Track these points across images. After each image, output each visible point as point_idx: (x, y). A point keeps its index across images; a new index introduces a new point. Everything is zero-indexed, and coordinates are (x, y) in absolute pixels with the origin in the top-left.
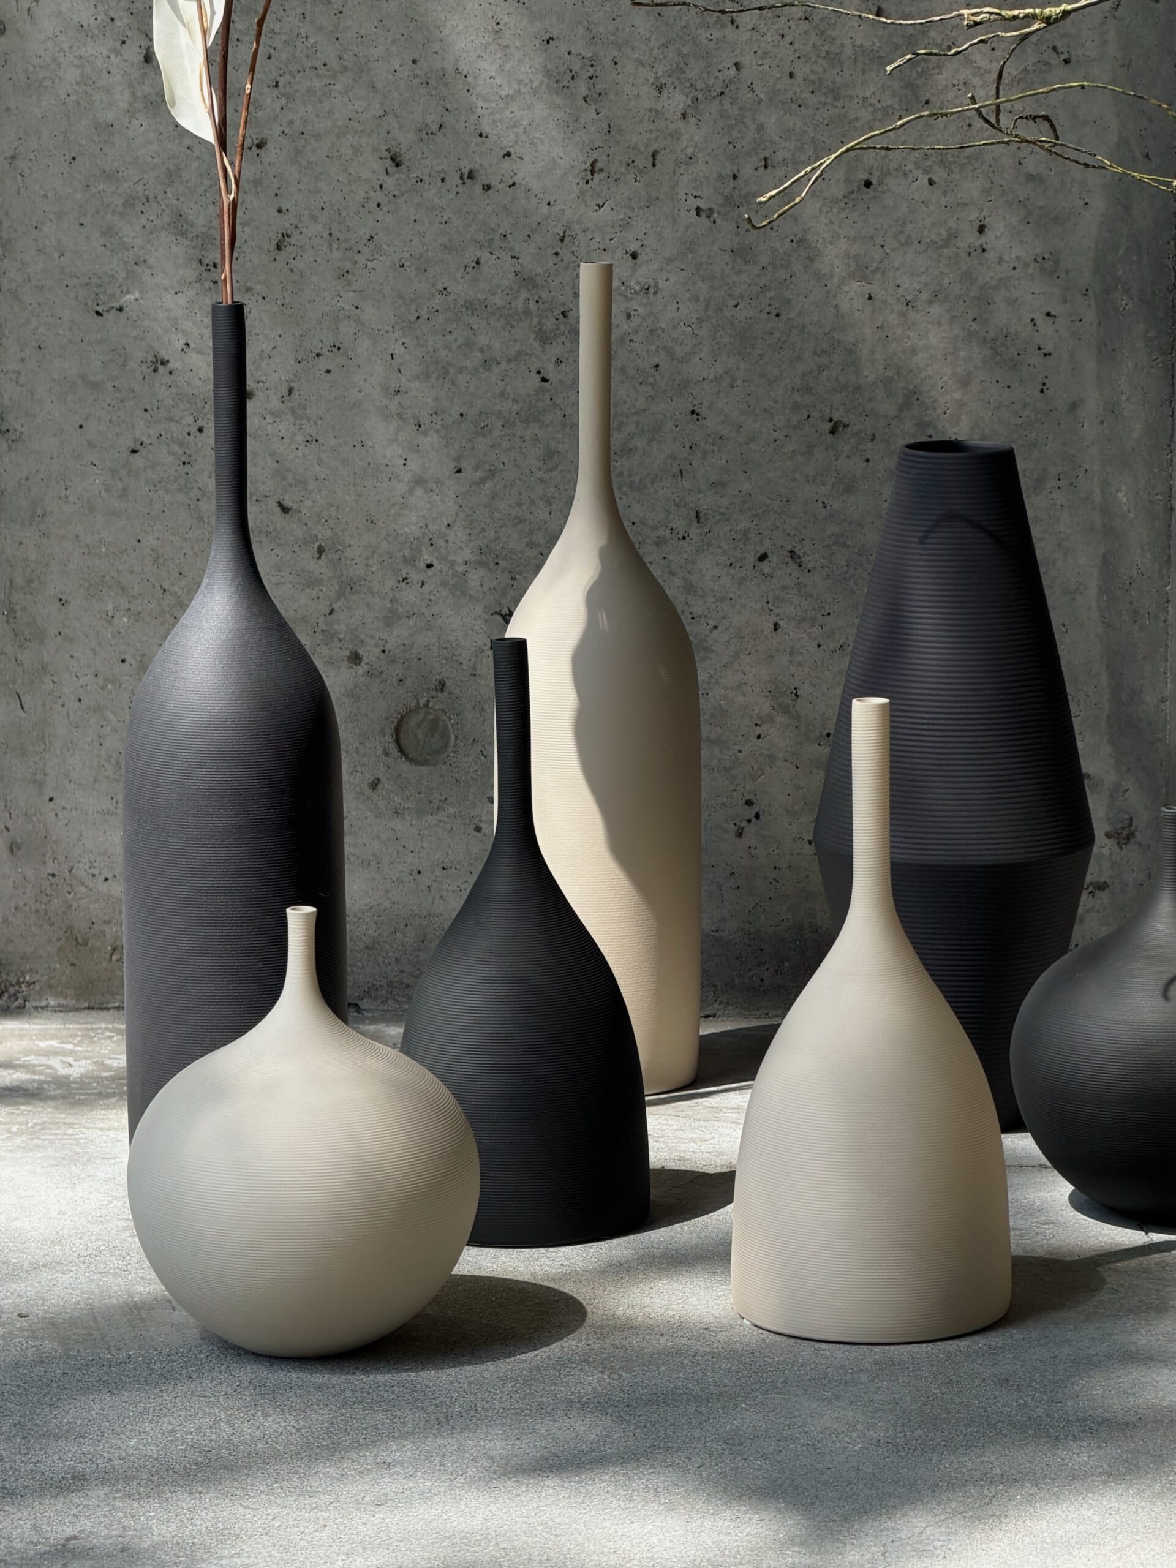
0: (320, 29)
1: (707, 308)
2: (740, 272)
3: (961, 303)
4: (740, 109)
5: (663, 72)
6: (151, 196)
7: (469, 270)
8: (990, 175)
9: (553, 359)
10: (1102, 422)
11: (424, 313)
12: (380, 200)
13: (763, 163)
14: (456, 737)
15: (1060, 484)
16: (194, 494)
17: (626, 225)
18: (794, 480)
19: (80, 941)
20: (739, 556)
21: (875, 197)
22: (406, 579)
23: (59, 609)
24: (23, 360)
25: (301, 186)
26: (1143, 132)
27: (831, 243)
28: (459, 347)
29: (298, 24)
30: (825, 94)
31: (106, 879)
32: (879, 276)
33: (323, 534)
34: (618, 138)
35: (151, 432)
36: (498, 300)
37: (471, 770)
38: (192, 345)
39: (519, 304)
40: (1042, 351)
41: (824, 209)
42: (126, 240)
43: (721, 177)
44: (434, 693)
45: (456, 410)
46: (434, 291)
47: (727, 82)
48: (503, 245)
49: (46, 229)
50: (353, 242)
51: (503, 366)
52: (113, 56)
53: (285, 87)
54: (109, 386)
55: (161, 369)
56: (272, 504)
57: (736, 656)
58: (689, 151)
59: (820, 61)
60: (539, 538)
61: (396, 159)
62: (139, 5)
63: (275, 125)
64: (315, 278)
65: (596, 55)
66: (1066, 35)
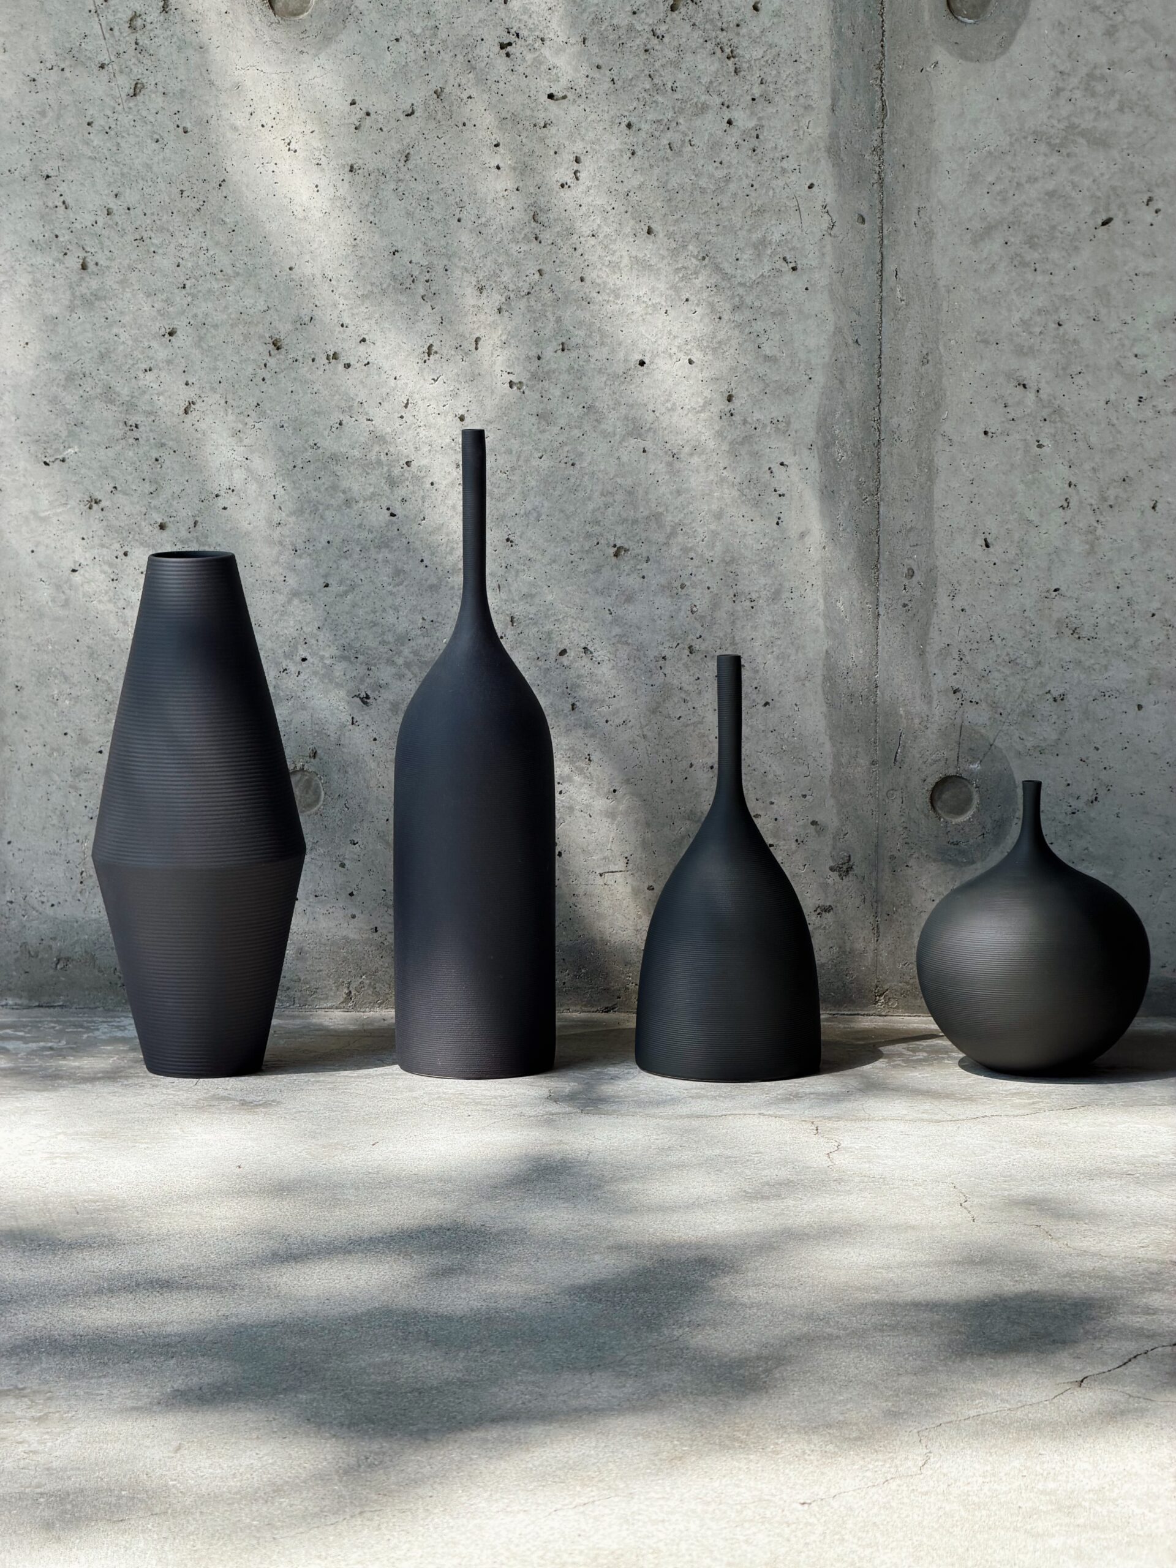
0: (217, 243)
1: (518, 460)
2: (544, 431)
3: (714, 454)
4: (542, 305)
5: (484, 277)
6: (87, 373)
7: (333, 429)
8: (737, 356)
9: (400, 499)
10: (824, 547)
12: (264, 376)
13: (561, 347)
14: (325, 793)
15: (792, 595)
16: (121, 603)
17: (455, 395)
18: (587, 592)
19: (32, 953)
20: (544, 651)
21: (647, 374)
22: (286, 670)
23: (16, 694)
25: (202, 365)
26: (853, 324)
27: (614, 409)
28: (326, 489)
29: (201, 239)
30: (608, 294)
31: (53, 905)
32: (651, 434)
34: (449, 327)
35: (87, 555)
36: (356, 453)
37: (337, 819)
38: (119, 489)
39: (373, 456)
40: (778, 492)
41: (609, 383)
42: (68, 407)
43: (528, 358)
44: (308, 759)
45: (325, 538)
46: (306, 446)
47: (532, 284)
48: (360, 411)
50: (243, 408)
51: (361, 504)
52: (57, 265)
53: (190, 288)
54: (54, 520)
55: (95, 506)
58: (504, 338)
59: (604, 268)
60: (390, 637)
61: (276, 344)
62: (77, 225)
63: (183, 318)
64: (214, 436)
65: (431, 263)
66: (793, 249)
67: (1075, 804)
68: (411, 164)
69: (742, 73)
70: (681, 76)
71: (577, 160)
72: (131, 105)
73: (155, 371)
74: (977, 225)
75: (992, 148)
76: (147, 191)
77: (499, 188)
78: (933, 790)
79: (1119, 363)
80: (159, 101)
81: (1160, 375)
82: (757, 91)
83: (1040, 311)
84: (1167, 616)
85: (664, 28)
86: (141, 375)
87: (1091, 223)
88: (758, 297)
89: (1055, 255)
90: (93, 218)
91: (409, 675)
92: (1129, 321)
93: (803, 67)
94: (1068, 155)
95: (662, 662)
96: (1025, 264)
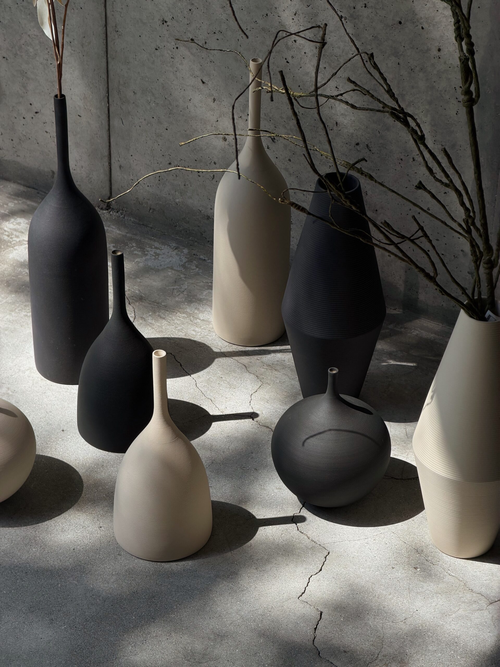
7: (264, 17)
9: (291, 56)
11: (249, 28)
13: (364, 5)
15: (461, 148)
16: (175, 69)
19: (140, 203)
21: (402, 28)
23: (134, 95)
27: (386, 41)
31: (148, 186)
32: (402, 57)
33: (215, 94)
35: (162, 44)
41: (385, 28)
46: (252, 21)
54: (149, 26)
55: (165, 23)
56: (199, 79)
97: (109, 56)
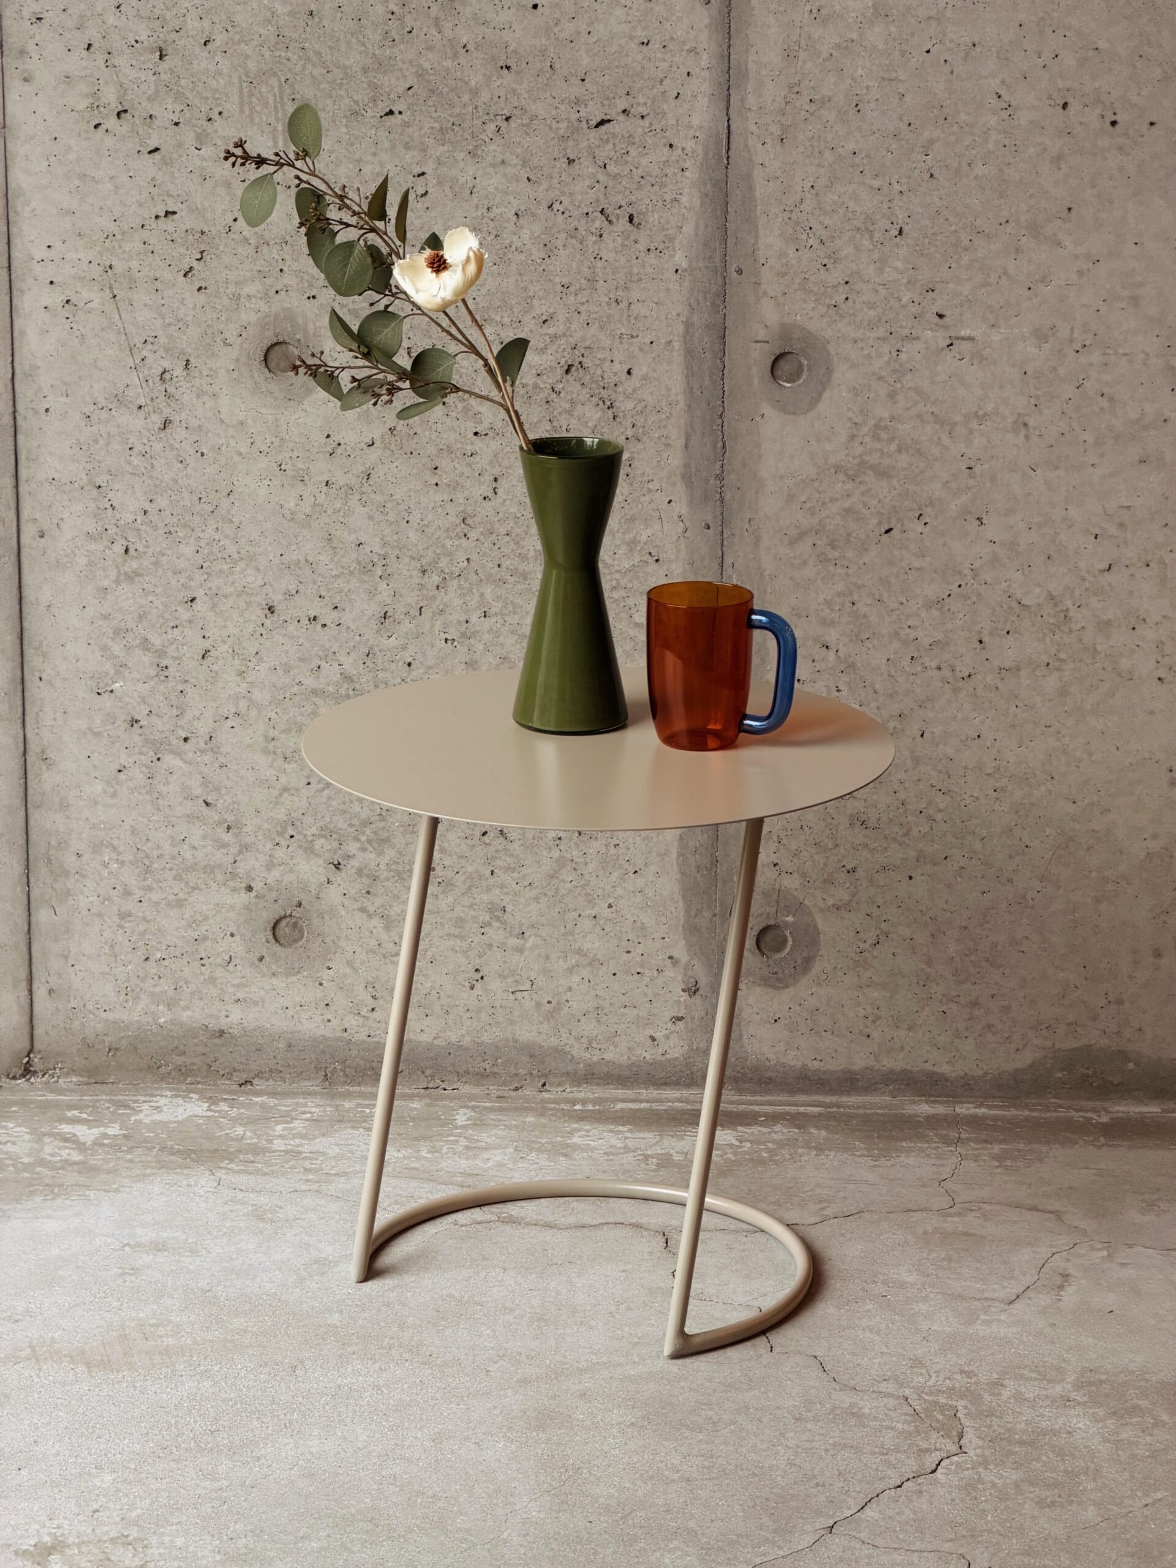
0: (227, 537)
4: (470, 584)
5: (426, 563)
6: (129, 629)
7: (314, 671)
11: (288, 695)
12: (262, 632)
13: (483, 614)
14: (308, 933)
16: (155, 795)
17: (404, 647)
19: (90, 1045)
20: (471, 833)
22: (278, 844)
23: (77, 859)
24: (55, 719)
25: (216, 624)
28: (308, 714)
29: (214, 533)
30: (519, 577)
31: (105, 1011)
33: (230, 818)
34: (400, 599)
35: (130, 760)
36: (331, 689)
37: (317, 951)
38: (153, 712)
39: (343, 691)
41: (519, 641)
42: (115, 653)
43: (459, 622)
44: (295, 908)
46: (293, 683)
47: (462, 569)
48: (334, 658)
49: (68, 646)
50: (246, 655)
52: (107, 551)
53: (206, 568)
54: (105, 734)
55: (135, 725)
56: (201, 801)
57: (470, 888)
58: (441, 607)
59: (516, 558)
60: (355, 821)
61: (271, 609)
62: (122, 522)
63: (201, 590)
64: (225, 676)
65: (387, 553)
66: (657, 546)
67: (862, 945)
68: (371, 482)
69: (618, 419)
70: (574, 421)
71: (496, 480)
72: (162, 435)
73: (180, 628)
74: (793, 532)
75: (804, 477)
76: (173, 498)
77: (438, 498)
78: (758, 935)
79: (897, 633)
80: (183, 433)
81: (927, 641)
82: (630, 433)
83: (839, 594)
84: (931, 812)
85: (560, 386)
86: (170, 631)
87: (877, 532)
88: (630, 581)
89: (850, 554)
90: (134, 517)
91: (371, 849)
92: (904, 601)
93: (664, 416)
94: (860, 483)
95: (558, 842)
96: (827, 560)
97: (29, 805)
